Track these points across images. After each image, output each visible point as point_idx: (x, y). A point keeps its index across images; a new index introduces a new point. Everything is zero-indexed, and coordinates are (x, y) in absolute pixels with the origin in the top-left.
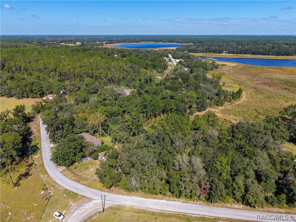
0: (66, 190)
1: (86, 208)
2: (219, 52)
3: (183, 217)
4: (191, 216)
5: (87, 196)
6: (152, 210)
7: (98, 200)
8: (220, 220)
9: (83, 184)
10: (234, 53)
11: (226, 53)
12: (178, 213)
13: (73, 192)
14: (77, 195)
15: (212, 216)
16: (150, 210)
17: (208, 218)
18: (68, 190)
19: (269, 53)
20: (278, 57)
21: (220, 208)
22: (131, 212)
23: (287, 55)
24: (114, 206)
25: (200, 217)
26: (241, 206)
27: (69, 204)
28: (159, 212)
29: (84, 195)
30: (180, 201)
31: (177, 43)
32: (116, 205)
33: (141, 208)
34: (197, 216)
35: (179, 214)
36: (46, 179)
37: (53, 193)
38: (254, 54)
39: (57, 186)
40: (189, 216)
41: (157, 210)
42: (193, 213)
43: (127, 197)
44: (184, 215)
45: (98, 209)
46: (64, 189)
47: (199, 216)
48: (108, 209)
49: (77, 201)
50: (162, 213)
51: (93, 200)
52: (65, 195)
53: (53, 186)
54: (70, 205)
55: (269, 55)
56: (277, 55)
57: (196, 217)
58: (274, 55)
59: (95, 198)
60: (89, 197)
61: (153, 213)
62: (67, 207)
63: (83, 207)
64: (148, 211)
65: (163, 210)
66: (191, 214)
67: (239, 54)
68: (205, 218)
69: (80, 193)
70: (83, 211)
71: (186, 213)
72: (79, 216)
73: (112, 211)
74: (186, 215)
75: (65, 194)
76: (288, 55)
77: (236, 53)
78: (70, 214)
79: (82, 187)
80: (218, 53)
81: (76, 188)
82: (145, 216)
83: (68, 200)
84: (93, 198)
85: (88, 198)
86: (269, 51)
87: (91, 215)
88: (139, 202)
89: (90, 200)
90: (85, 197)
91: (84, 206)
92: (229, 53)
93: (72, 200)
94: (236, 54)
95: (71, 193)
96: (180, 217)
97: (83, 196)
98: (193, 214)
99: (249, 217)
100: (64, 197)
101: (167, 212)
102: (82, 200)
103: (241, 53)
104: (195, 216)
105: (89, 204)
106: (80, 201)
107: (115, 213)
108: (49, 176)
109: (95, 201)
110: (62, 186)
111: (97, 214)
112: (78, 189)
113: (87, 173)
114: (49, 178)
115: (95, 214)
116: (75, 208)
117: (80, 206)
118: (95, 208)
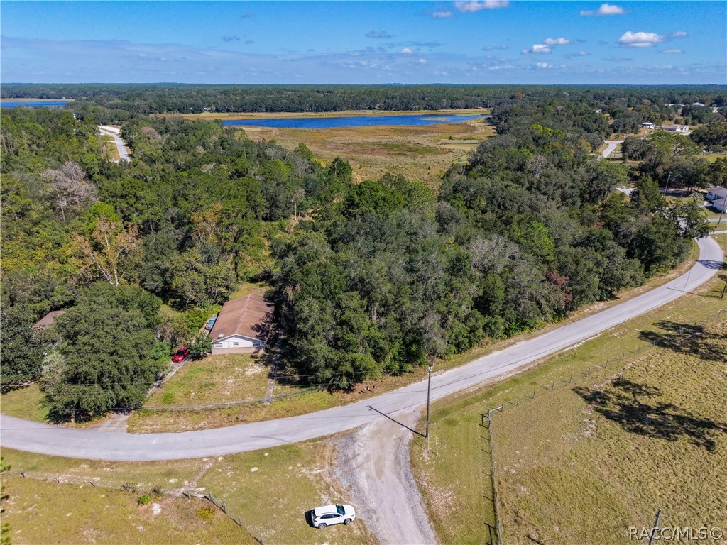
0: (231, 458)
1: (368, 456)
2: (195, 109)
3: (563, 358)
4: (573, 350)
5: (325, 434)
6: (504, 378)
7: (366, 424)
8: (611, 333)
9: (265, 419)
10: (228, 111)
11: (209, 111)
12: (550, 357)
13: (267, 450)
14: (288, 448)
15: (596, 335)
16: (499, 379)
17: (595, 339)
18: (239, 453)
19: (302, 108)
20: (320, 113)
21: (585, 319)
22: (476, 402)
23: (335, 109)
24: (422, 412)
25: (585, 344)
26: (602, 304)
27: (305, 478)
28: (519, 372)
29: (314, 437)
30: (520, 341)
31: (42, 98)
33: (481, 385)
34: (578, 345)
35: (552, 358)
36: (98, 475)
37: (199, 487)
38: (272, 111)
39: (176, 467)
40: (568, 352)
41: (511, 371)
42: (568, 344)
43: (420, 383)
44: (560, 355)
45: (400, 439)
46: (220, 459)
47: (580, 344)
48: (422, 425)
49: (318, 458)
50: (525, 371)
51: (356, 431)
52: (254, 469)
53: (169, 474)
54: (311, 477)
55: (302, 111)
56: (317, 111)
57: (579, 348)
58: (311, 111)
59: (356, 425)
60: (335, 432)
61: (515, 380)
62: (311, 486)
63: (360, 459)
64: (500, 382)
65: (521, 367)
66: (566, 348)
67: (241, 112)
68: (592, 342)
69: (291, 439)
70: (371, 465)
71: (560, 350)
72: (384, 480)
74: (563, 353)
75: (249, 467)
76: (335, 111)
77: (234, 112)
78: (351, 494)
79: (274, 425)
80: (193, 112)
81: (259, 437)
82: (510, 392)
83: (286, 471)
84: (350, 426)
85: (332, 436)
86: (300, 103)
87: (405, 458)
89: (350, 436)
90: (323, 438)
91: (355, 456)
92: (218, 111)
93: (299, 465)
94: (236, 113)
95: (266, 454)
96: (560, 361)
97: (314, 440)
98: (570, 346)
99: (632, 311)
100: (261, 473)
101: (532, 366)
102: (328, 449)
103: (244, 111)
104: (576, 346)
105: (359, 443)
106: (327, 454)
107: (451, 423)
108: (94, 464)
109: (365, 430)
110: (202, 458)
111: (416, 448)
112: (272, 435)
113: (229, 393)
114: (107, 466)
115: (411, 451)
116: (340, 473)
117: (346, 462)
118: (391, 443)
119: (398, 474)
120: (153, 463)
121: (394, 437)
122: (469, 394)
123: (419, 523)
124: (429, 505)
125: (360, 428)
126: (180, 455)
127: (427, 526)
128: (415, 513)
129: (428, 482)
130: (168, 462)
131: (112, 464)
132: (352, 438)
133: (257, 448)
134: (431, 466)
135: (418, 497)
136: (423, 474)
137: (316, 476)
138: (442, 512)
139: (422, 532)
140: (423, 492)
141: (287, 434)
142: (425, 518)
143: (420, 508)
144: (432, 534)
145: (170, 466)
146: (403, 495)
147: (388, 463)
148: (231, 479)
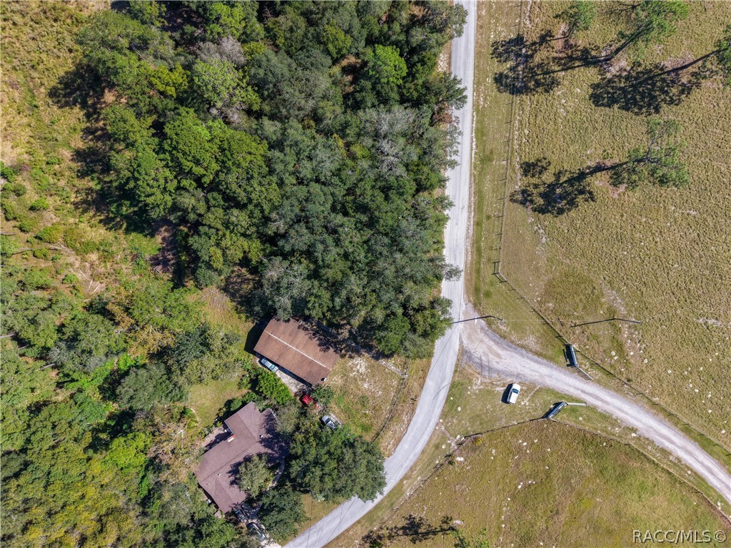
0: (444, 415)
1: (484, 352)
3: (478, 169)
4: (476, 153)
5: (454, 363)
6: (471, 228)
7: (460, 338)
8: (478, 102)
9: (422, 385)
13: (448, 396)
14: (453, 385)
15: (473, 116)
16: (471, 232)
17: (477, 124)
18: (442, 411)
22: (480, 265)
24: (470, 301)
25: (477, 137)
27: (480, 390)
28: (473, 213)
29: (453, 370)
32: (469, 297)
33: (469, 248)
34: (474, 143)
35: (474, 176)
36: (417, 477)
37: (455, 438)
39: (435, 441)
40: (475, 158)
41: (469, 218)
42: (469, 149)
44: (475, 168)
45: (482, 329)
46: (441, 421)
47: (474, 140)
48: (479, 310)
49: (470, 377)
50: (474, 208)
51: (463, 346)
52: (459, 409)
53: (438, 447)
54: (482, 387)
57: (477, 146)
59: (458, 343)
60: (456, 357)
61: (478, 224)
62: (488, 391)
63: (483, 358)
64: (473, 234)
65: (470, 207)
66: (471, 155)
68: (477, 131)
69: (447, 382)
70: (491, 356)
71: (471, 163)
72: (503, 357)
73: (484, 301)
74: (475, 164)
75: (456, 410)
78: (503, 376)
79: (430, 383)
81: (435, 396)
82: (486, 238)
83: (469, 395)
84: (457, 347)
85: (458, 360)
87: (497, 338)
88: (455, 256)
89: (463, 352)
90: (457, 366)
91: (480, 359)
93: (469, 388)
95: (452, 398)
96: (480, 175)
97: (456, 371)
98: (472, 150)
100: (464, 408)
101: (472, 199)
102: (467, 368)
104: (474, 147)
105: (472, 351)
106: (470, 371)
107: (488, 295)
108: (406, 477)
109: (465, 342)
110: (435, 429)
111: (493, 326)
112: (439, 388)
113: (380, 392)
114: (412, 472)
115: (494, 331)
116: (487, 374)
117: (482, 366)
118: (482, 335)
119: (504, 348)
120: (423, 452)
121: (479, 331)
122: (471, 263)
123: (536, 362)
124: (531, 350)
125: (461, 342)
126: (426, 438)
127: (540, 359)
128: (531, 360)
129: (519, 340)
130: (428, 444)
131: (412, 469)
132: (466, 352)
133: (444, 401)
134: (510, 330)
135: (524, 352)
136: (513, 338)
137: (481, 384)
138: (538, 348)
139: (541, 364)
140: (523, 347)
141: (442, 381)
142: (536, 357)
143: (530, 355)
144: (545, 361)
145: (431, 445)
146: (518, 356)
147: (495, 347)
148: (460, 421)
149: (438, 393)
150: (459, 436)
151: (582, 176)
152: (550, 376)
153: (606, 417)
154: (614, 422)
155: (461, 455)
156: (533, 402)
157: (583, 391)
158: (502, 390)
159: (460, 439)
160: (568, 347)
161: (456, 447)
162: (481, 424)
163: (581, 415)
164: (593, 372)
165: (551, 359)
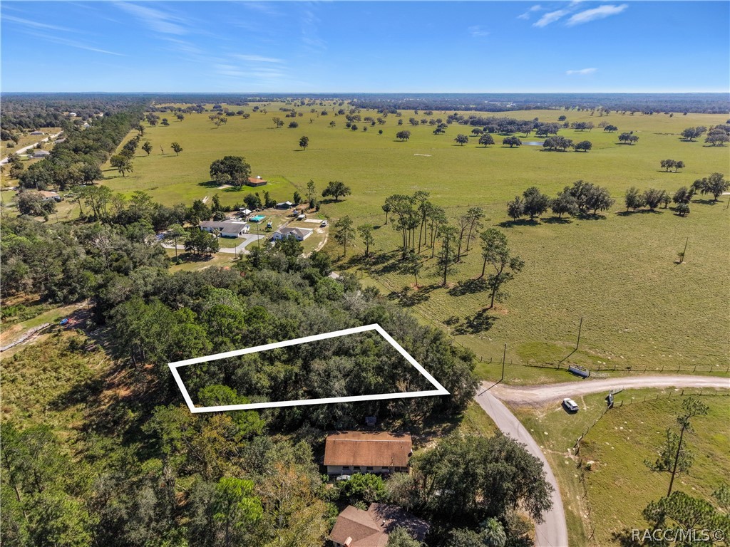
0: (540, 442)
1: (522, 397)
5: (509, 411)
7: (496, 397)
13: (529, 430)
14: (524, 423)
18: (536, 440)
27: (546, 416)
29: (512, 414)
37: (567, 451)
39: (555, 463)
46: (542, 447)
48: (490, 380)
49: (529, 413)
51: (503, 400)
52: (546, 433)
54: (544, 414)
59: (497, 400)
60: (505, 407)
62: (552, 414)
63: (525, 400)
69: (517, 422)
72: (538, 393)
73: (489, 375)
75: (545, 435)
78: (551, 402)
83: (543, 422)
84: (500, 403)
87: (520, 387)
89: (507, 403)
90: (512, 412)
93: (537, 419)
95: (532, 431)
97: (515, 415)
100: (548, 431)
102: (520, 409)
105: (513, 400)
106: (525, 410)
107: (487, 371)
109: (502, 397)
110: (545, 455)
111: (511, 383)
112: (515, 428)
115: (514, 385)
116: (538, 406)
117: (530, 404)
118: (509, 390)
119: (532, 390)
121: (504, 389)
123: (561, 386)
124: (551, 383)
125: (500, 399)
127: (562, 384)
128: (557, 386)
129: (536, 381)
132: (509, 402)
133: (529, 434)
134: (524, 380)
135: (547, 385)
136: (531, 383)
138: (553, 380)
140: (543, 383)
141: (513, 424)
142: (558, 384)
143: (553, 385)
144: (566, 383)
145: (556, 467)
146: (546, 389)
147: (525, 392)
148: (557, 441)
149: (518, 431)
150: (569, 449)
151: (479, 315)
152: (581, 388)
153: (647, 390)
154: (655, 390)
155: (587, 460)
156: (590, 405)
157: (611, 385)
158: (561, 409)
159: (572, 450)
160: (570, 371)
161: (577, 457)
162: (574, 433)
163: (631, 396)
164: (603, 374)
165: (568, 381)
